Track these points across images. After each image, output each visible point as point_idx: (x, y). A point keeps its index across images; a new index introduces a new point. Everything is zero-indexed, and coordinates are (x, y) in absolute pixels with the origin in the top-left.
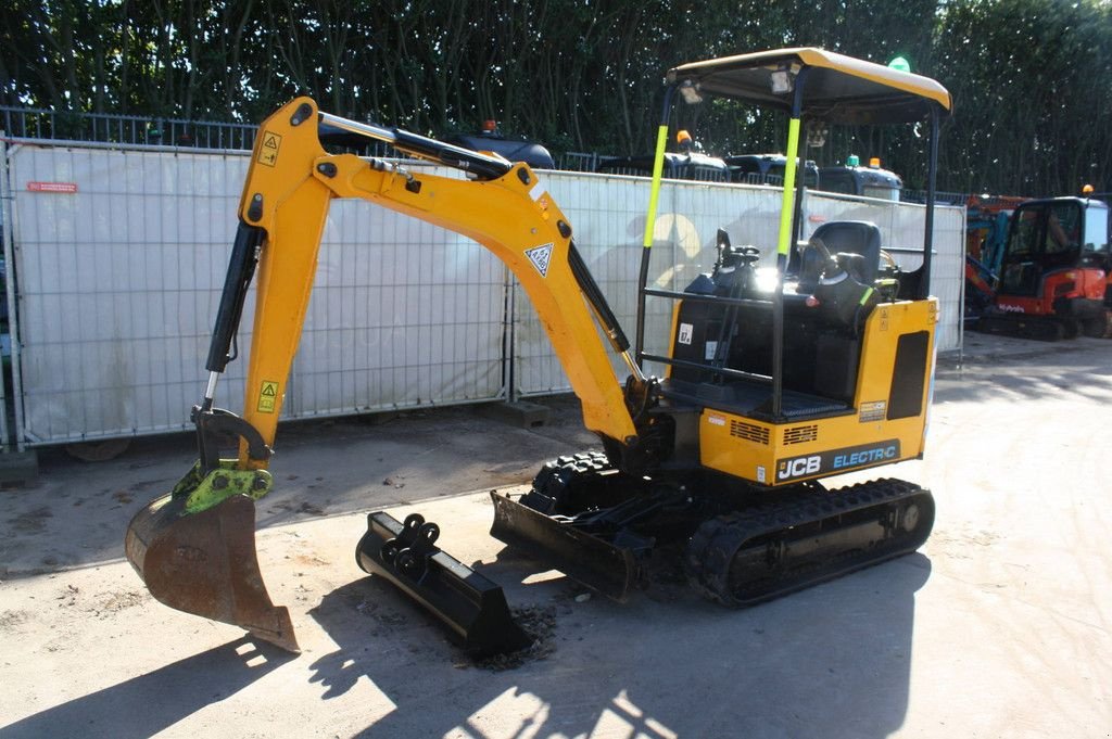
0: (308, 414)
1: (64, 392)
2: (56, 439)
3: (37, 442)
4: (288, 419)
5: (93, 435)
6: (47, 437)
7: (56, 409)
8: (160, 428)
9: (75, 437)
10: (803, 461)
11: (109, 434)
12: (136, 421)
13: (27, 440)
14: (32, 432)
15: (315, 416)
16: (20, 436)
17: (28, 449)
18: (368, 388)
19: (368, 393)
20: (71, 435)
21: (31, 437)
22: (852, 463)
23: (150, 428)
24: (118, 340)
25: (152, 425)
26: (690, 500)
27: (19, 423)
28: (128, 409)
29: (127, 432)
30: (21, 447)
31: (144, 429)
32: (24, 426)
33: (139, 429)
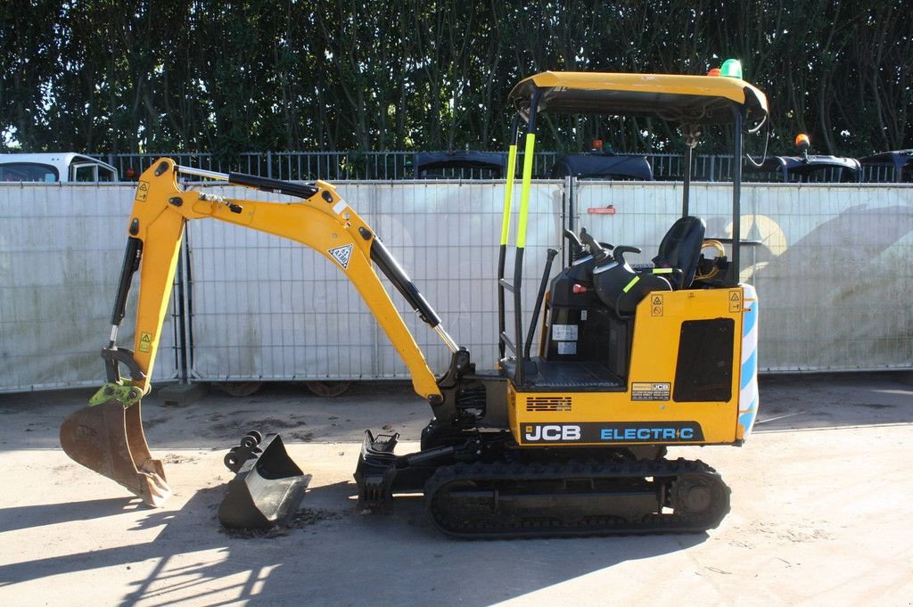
0: (388, 376)
1: (217, 347)
2: (211, 378)
3: (198, 379)
4: (371, 379)
5: (234, 377)
6: (206, 376)
7: (212, 359)
8: (278, 377)
9: (222, 378)
10: (557, 428)
11: (244, 377)
12: (262, 370)
13: (193, 377)
14: (196, 372)
15: (393, 378)
16: (189, 374)
17: (193, 383)
18: (438, 360)
19: (438, 363)
20: (221, 376)
21: (195, 375)
22: (627, 437)
23: (271, 376)
24: (250, 314)
25: (273, 374)
26: (479, 452)
27: (188, 365)
28: (257, 361)
29: (256, 377)
30: (189, 381)
31: (267, 377)
32: (192, 368)
33: (264, 376)
